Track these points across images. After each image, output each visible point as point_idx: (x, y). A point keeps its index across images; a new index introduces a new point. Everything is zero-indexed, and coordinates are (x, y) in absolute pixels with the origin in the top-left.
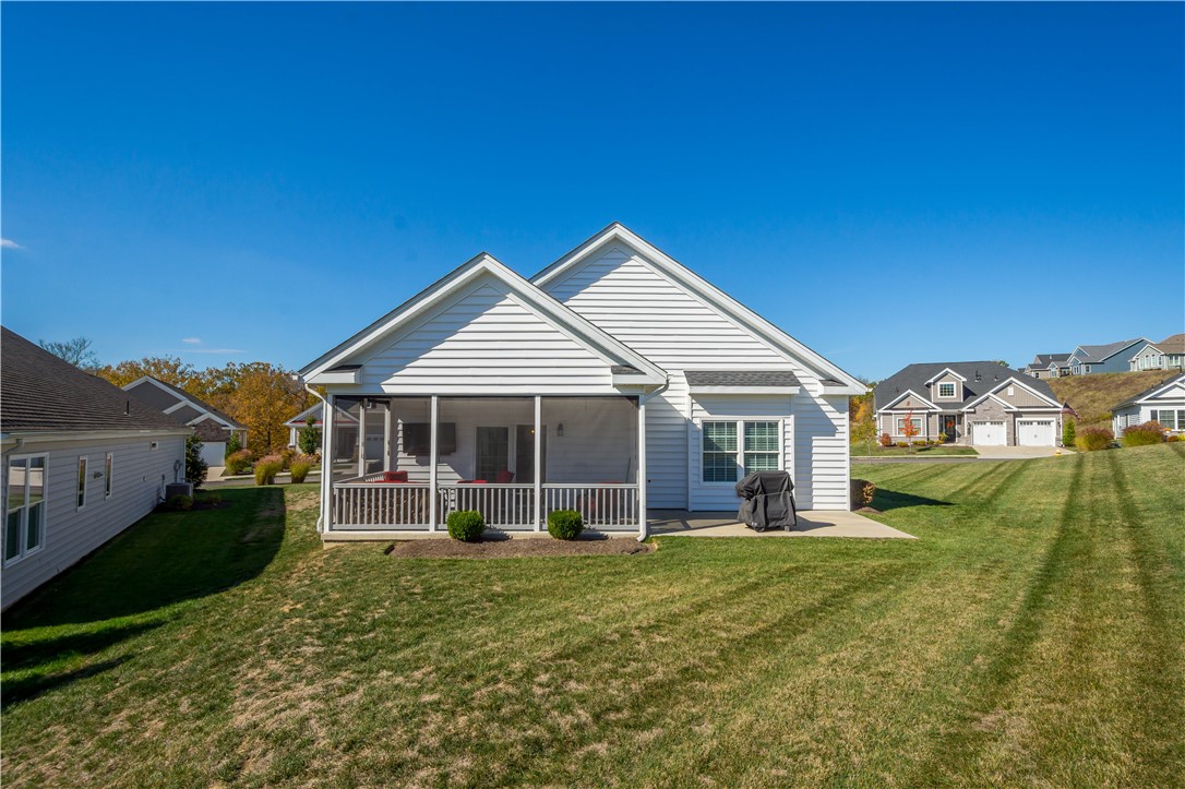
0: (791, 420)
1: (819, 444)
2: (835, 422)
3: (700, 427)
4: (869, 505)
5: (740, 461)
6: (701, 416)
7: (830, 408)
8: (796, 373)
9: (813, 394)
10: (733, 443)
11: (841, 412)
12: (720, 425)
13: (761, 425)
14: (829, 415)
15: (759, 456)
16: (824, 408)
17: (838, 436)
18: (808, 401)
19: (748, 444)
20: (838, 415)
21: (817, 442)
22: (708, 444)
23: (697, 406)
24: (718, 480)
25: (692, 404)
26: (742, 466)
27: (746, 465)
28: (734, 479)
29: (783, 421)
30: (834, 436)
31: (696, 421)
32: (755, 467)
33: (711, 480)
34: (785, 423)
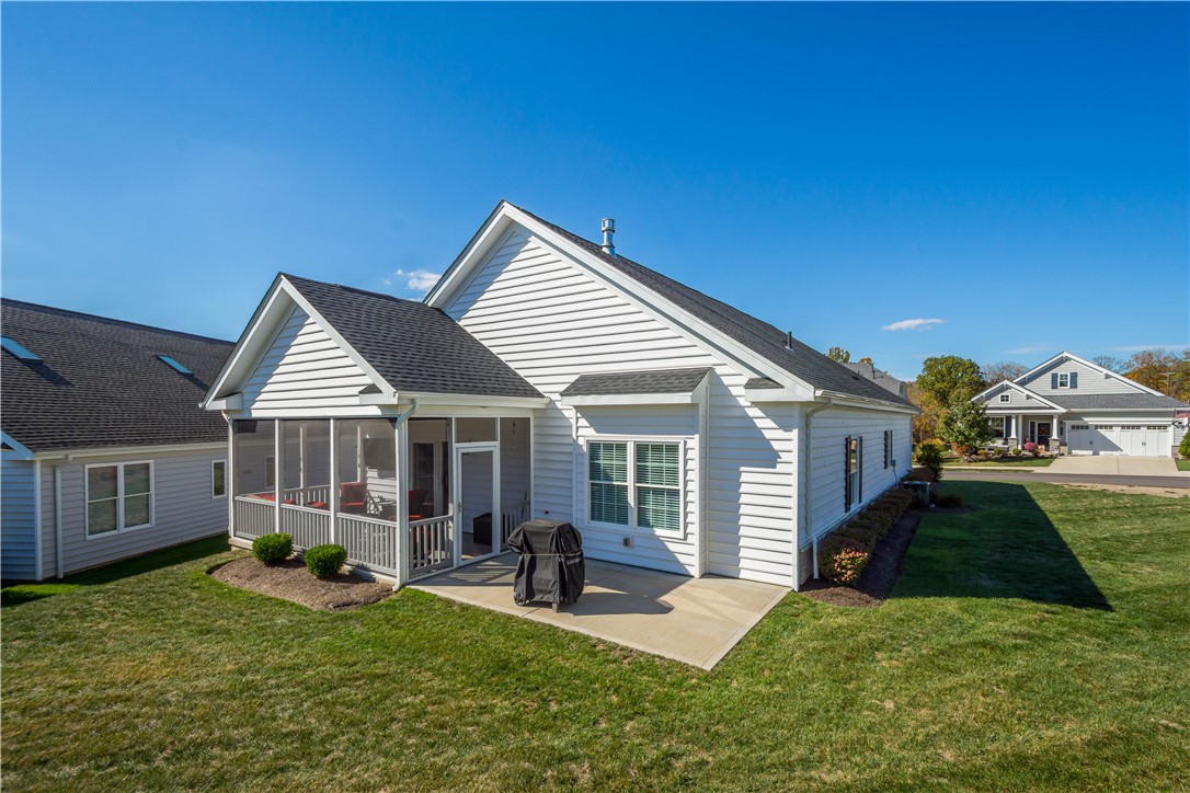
0: (694, 442)
1: (751, 479)
2: (776, 446)
3: (585, 449)
4: (846, 584)
5: (631, 499)
6: (585, 434)
7: (769, 423)
8: (719, 370)
9: (741, 402)
10: (623, 469)
11: (787, 429)
12: (608, 446)
13: (657, 448)
14: (768, 434)
15: (656, 491)
16: (760, 423)
17: (780, 468)
18: (736, 413)
19: (641, 474)
20: (781, 434)
21: (750, 477)
22: (595, 471)
23: (583, 422)
24: (607, 520)
25: (577, 418)
26: (632, 505)
27: (639, 503)
28: (625, 522)
29: (685, 443)
30: (775, 467)
31: (581, 441)
32: (651, 507)
33: (600, 519)
34: (688, 446)
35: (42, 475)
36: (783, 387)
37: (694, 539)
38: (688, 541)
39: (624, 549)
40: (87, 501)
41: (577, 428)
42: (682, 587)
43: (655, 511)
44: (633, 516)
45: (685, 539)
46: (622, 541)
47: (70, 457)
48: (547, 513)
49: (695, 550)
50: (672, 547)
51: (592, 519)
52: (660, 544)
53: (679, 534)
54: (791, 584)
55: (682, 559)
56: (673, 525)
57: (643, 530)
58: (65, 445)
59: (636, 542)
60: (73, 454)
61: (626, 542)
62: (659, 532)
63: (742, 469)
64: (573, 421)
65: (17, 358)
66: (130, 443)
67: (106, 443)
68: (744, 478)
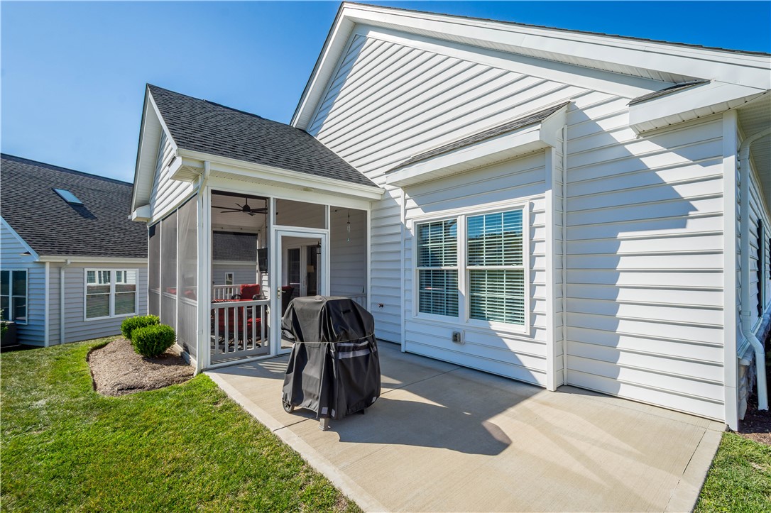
0: (545, 203)
2: (685, 192)
3: (413, 232)
5: (462, 286)
6: (413, 214)
7: (673, 158)
8: (580, 103)
9: (620, 137)
10: (453, 251)
11: (706, 160)
12: (436, 225)
13: (494, 218)
14: (651, 163)
15: (492, 274)
17: (693, 226)
19: (473, 255)
20: (696, 171)
21: (631, 244)
22: (423, 256)
23: (411, 203)
24: (435, 312)
25: (405, 200)
26: (464, 293)
27: (472, 291)
28: (455, 314)
29: (532, 206)
30: (684, 226)
31: (410, 225)
32: (486, 294)
33: (428, 311)
34: (535, 209)
35: (50, 273)
36: (708, 82)
37: (547, 335)
38: (537, 338)
39: (454, 346)
40: (86, 294)
41: (406, 210)
42: (526, 404)
43: (493, 300)
44: (464, 306)
45: (532, 335)
46: (451, 336)
47: (69, 262)
48: (382, 306)
49: (548, 351)
50: (513, 346)
51: (421, 310)
52: (496, 342)
53: (523, 329)
54: (723, 417)
55: (527, 362)
56: (516, 318)
57: (477, 323)
58: (67, 253)
59: (468, 337)
60: (71, 259)
61: (456, 338)
62: (495, 325)
63: (621, 235)
64: (400, 202)
65: (66, 202)
66: (118, 255)
67: (100, 254)
68: (624, 248)
